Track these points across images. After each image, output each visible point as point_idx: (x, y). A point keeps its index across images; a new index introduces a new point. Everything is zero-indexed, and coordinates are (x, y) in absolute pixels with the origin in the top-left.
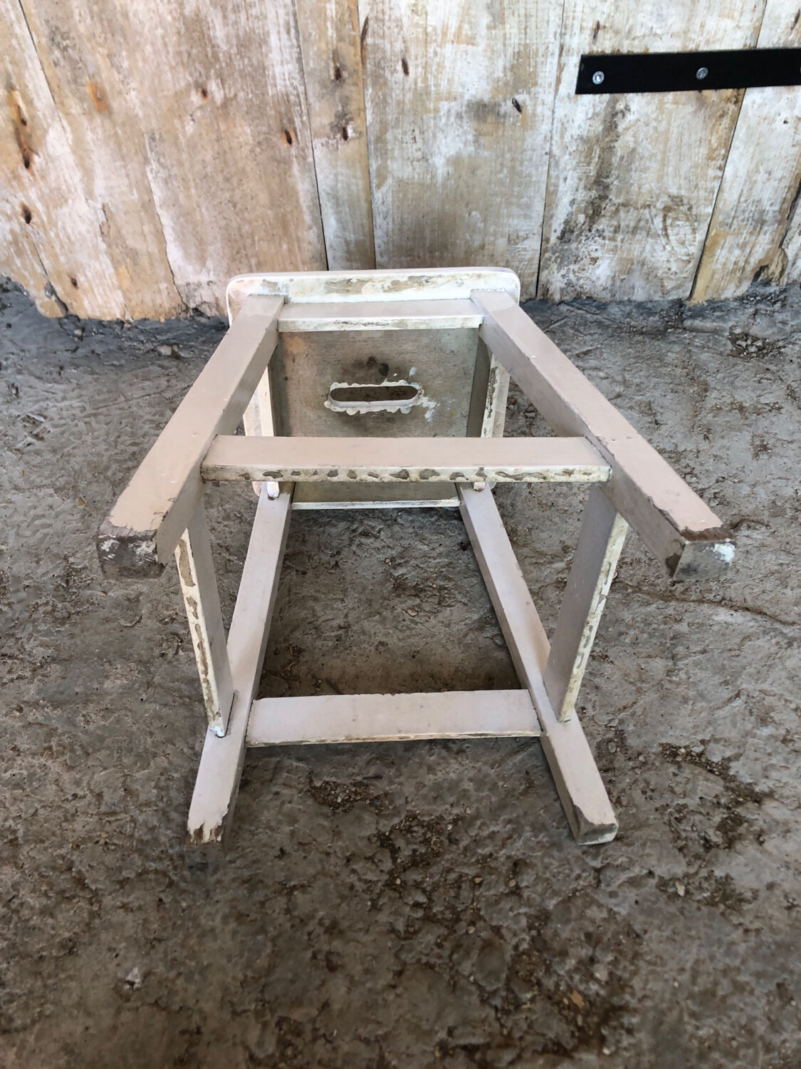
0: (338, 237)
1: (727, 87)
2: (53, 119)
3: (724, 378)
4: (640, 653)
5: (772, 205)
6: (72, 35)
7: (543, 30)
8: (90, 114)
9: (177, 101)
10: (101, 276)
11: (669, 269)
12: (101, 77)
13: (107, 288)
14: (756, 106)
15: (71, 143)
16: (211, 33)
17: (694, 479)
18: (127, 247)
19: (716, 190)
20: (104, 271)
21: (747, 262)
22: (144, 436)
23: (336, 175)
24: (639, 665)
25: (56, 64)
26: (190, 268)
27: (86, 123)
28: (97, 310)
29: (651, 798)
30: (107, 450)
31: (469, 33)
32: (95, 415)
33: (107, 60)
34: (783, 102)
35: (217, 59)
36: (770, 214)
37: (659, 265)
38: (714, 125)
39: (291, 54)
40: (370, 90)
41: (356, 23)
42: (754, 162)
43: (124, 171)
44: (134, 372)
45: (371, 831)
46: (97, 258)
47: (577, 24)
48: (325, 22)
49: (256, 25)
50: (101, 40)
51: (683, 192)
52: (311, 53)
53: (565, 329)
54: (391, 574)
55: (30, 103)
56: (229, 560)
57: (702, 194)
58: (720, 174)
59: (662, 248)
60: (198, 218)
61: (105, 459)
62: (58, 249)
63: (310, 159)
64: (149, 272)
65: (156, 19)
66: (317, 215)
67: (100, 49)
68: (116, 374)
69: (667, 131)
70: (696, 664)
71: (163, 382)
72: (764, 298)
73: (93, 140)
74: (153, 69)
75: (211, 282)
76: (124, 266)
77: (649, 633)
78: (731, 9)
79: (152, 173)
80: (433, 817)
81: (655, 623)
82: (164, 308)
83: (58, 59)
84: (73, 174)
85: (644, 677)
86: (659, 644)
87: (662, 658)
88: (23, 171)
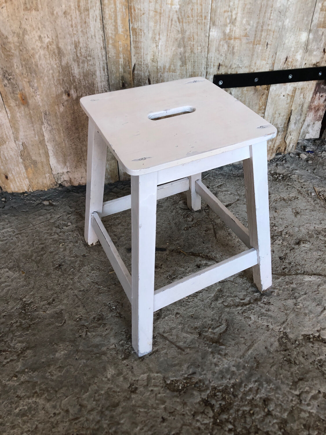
1: (264, 84)
2: (2, 108)
3: (274, 189)
4: (282, 299)
5: (281, 125)
6: (13, 74)
7: (200, 67)
8: (19, 105)
9: (57, 99)
10: (19, 173)
12: (25, 91)
13: (21, 178)
14: (274, 91)
15: (9, 118)
16: (73, 72)
17: (277, 228)
18: (32, 160)
20: (20, 171)
21: (274, 146)
22: (45, 240)
24: (283, 304)
25: (5, 86)
26: (59, 167)
27: (17, 110)
28: (16, 188)
29: (307, 359)
30: (29, 248)
31: (173, 68)
32: (20, 234)
33: (28, 83)
34: (283, 89)
35: (74, 81)
36: (281, 129)
38: (260, 98)
39: (104, 78)
41: (131, 66)
42: (274, 110)
43: (32, 128)
44: (34, 213)
45: (198, 400)
46: (18, 166)
47: (212, 64)
48: (119, 65)
49: (91, 68)
50: (26, 76)
52: (113, 77)
53: (210, 177)
56: (99, 288)
58: (263, 115)
60: (64, 145)
61: (29, 252)
64: (41, 170)
65: (50, 67)
67: (25, 79)
68: (26, 215)
70: (305, 299)
71: (49, 216)
72: (278, 159)
73: (20, 116)
74: (48, 86)
75: (68, 172)
76: (30, 168)
77: (282, 290)
78: (264, 57)
79: (44, 128)
80: (223, 387)
81: (283, 286)
82: (47, 185)
83: (6, 84)
84: (9, 131)
85: (286, 308)
86: (287, 294)
87: (290, 299)
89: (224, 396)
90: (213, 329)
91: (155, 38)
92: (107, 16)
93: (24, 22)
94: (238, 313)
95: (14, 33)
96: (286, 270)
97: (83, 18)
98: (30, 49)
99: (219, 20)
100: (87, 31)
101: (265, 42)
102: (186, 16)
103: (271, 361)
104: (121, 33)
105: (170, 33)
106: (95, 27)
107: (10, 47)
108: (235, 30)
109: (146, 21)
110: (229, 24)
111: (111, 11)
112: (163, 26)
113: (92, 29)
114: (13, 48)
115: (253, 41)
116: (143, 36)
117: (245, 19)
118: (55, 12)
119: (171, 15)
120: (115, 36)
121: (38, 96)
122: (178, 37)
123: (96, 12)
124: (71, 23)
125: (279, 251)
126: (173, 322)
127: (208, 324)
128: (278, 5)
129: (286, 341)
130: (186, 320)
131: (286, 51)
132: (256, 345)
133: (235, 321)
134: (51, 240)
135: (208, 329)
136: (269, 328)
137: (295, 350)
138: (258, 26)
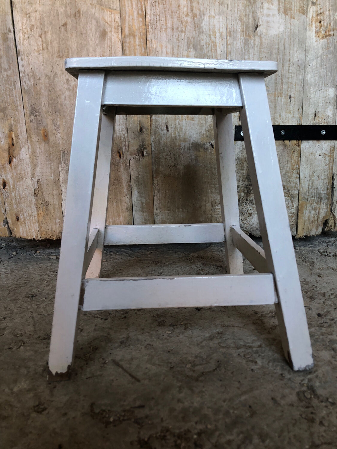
0: (138, 200)
1: (294, 140)
2: (25, 144)
3: (321, 260)
5: (323, 190)
6: (40, 111)
10: (30, 215)
12: (48, 128)
13: (32, 222)
14: (307, 148)
15: (30, 153)
18: (45, 201)
19: (298, 183)
20: (32, 213)
21: (318, 217)
22: (33, 278)
23: (138, 172)
25: (31, 121)
27: (38, 145)
28: (25, 233)
31: (192, 117)
33: (51, 121)
34: (317, 147)
36: (323, 195)
38: (292, 155)
39: (123, 121)
40: (153, 137)
42: (311, 171)
43: (49, 166)
44: (36, 262)
45: (133, 438)
50: (50, 114)
51: (284, 184)
52: (131, 121)
55: (17, 137)
57: (292, 184)
58: (298, 176)
62: (14, 202)
63: (128, 165)
64: (52, 214)
65: (73, 107)
66: (130, 189)
67: (50, 117)
68: (27, 263)
73: (39, 152)
74: (69, 125)
76: (41, 210)
78: (289, 110)
79: (61, 167)
80: (182, 430)
81: (316, 336)
82: (56, 232)
83: (32, 119)
84: (28, 167)
85: (318, 360)
86: (322, 345)
87: (326, 350)
88: (8, 166)
89: (179, 442)
93: (56, 67)
95: (46, 75)
96: (326, 325)
98: (58, 90)
101: (287, 95)
103: (278, 414)
107: (41, 87)
114: (43, 88)
115: (273, 92)
121: (59, 134)
125: (318, 309)
126: (139, 352)
127: (189, 360)
128: (296, 59)
129: (311, 397)
130: (159, 353)
131: (313, 106)
132: (256, 392)
133: (231, 362)
134: (39, 279)
135: (186, 365)
136: (284, 377)
137: (325, 409)
138: (277, 79)
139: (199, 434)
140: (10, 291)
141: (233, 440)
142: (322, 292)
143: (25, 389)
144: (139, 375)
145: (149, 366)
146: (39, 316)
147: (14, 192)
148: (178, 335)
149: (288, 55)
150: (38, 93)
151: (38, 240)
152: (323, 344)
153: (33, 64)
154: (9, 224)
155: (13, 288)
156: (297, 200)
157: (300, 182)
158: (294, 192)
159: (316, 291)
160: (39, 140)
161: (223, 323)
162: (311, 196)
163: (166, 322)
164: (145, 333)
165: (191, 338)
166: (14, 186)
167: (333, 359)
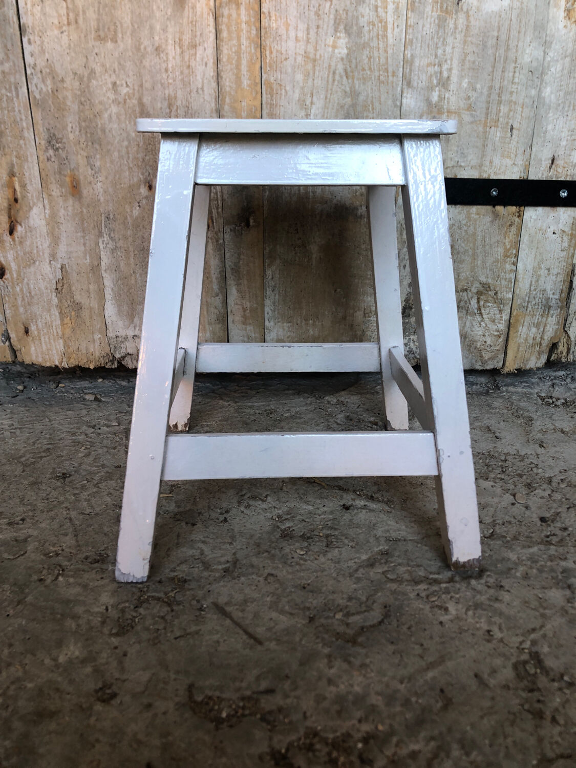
0: (237, 304)
1: (512, 205)
2: (38, 199)
3: (543, 415)
5: (554, 294)
6: (64, 140)
8: (66, 196)
9: (130, 192)
10: (49, 326)
11: (485, 342)
12: (79, 171)
13: (52, 337)
14: (533, 221)
15: (47, 216)
17: (540, 471)
18: (74, 301)
19: (513, 281)
20: (52, 322)
21: (542, 338)
22: (60, 439)
23: (239, 255)
24: (536, 595)
25: (48, 159)
26: (120, 323)
27: (61, 203)
28: (40, 355)
30: (25, 447)
33: (85, 159)
34: (551, 219)
36: (554, 301)
37: (477, 338)
38: (506, 232)
40: (268, 193)
42: (537, 261)
43: (82, 241)
44: (61, 407)
50: (84, 146)
51: (490, 281)
54: (278, 527)
55: (23, 186)
57: (503, 282)
58: (514, 268)
59: (478, 325)
60: (133, 282)
61: (21, 452)
62: (19, 302)
63: (222, 241)
64: (88, 324)
65: (124, 135)
66: (223, 285)
67: (82, 152)
68: (46, 408)
69: (474, 234)
71: (84, 412)
73: (64, 216)
74: (117, 168)
75: (136, 336)
76: (69, 318)
77: (538, 569)
78: (508, 152)
79: (103, 244)
80: (338, 734)
81: (541, 561)
82: (95, 356)
83: (51, 156)
84: (43, 241)
85: (545, 605)
86: (550, 577)
87: (557, 588)
88: (7, 238)
89: (335, 754)
90: (348, 615)
91: (304, 101)
92: (224, 59)
93: (93, 58)
94: (418, 595)
95: (75, 74)
96: (554, 540)
97: (186, 58)
98: (97, 102)
99: (419, 78)
100: (190, 80)
101: (507, 123)
102: (359, 68)
103: (487, 704)
104: (245, 87)
105: (331, 94)
106: (204, 75)
107: (67, 96)
108: (448, 99)
109: (289, 70)
110: (437, 86)
111: (231, 49)
112: (318, 82)
113: (199, 78)
114: (70, 97)
115: (483, 119)
116: (283, 97)
117: (466, 80)
118: (142, 47)
119: (333, 64)
120: (236, 92)
121: (99, 184)
122: (344, 102)
123: (207, 50)
124: (166, 65)
125: (540, 508)
126: (255, 589)
127: (338, 605)
128: (527, 59)
129: (536, 673)
130: (288, 590)
131: (550, 145)
132: (450, 664)
133: (407, 609)
134: (70, 441)
135: (335, 614)
136: (492, 636)
137: (559, 693)
138: (490, 94)
139: (366, 740)
140: (25, 465)
141: (420, 751)
142: (547, 475)
143: (77, 658)
144: (260, 631)
145: (274, 615)
146: (81, 517)
147: (20, 285)
148: (317, 558)
149: (515, 51)
150: (61, 108)
151: (64, 368)
152: (552, 577)
153: (50, 52)
154: (12, 341)
155: (28, 460)
156: (509, 308)
157: (517, 278)
158: (505, 295)
159: (537, 474)
160: (64, 194)
161: (388, 534)
162: (534, 303)
163: (293, 530)
164: (263, 553)
165: (339, 562)
166: (19, 274)
167: (570, 605)
